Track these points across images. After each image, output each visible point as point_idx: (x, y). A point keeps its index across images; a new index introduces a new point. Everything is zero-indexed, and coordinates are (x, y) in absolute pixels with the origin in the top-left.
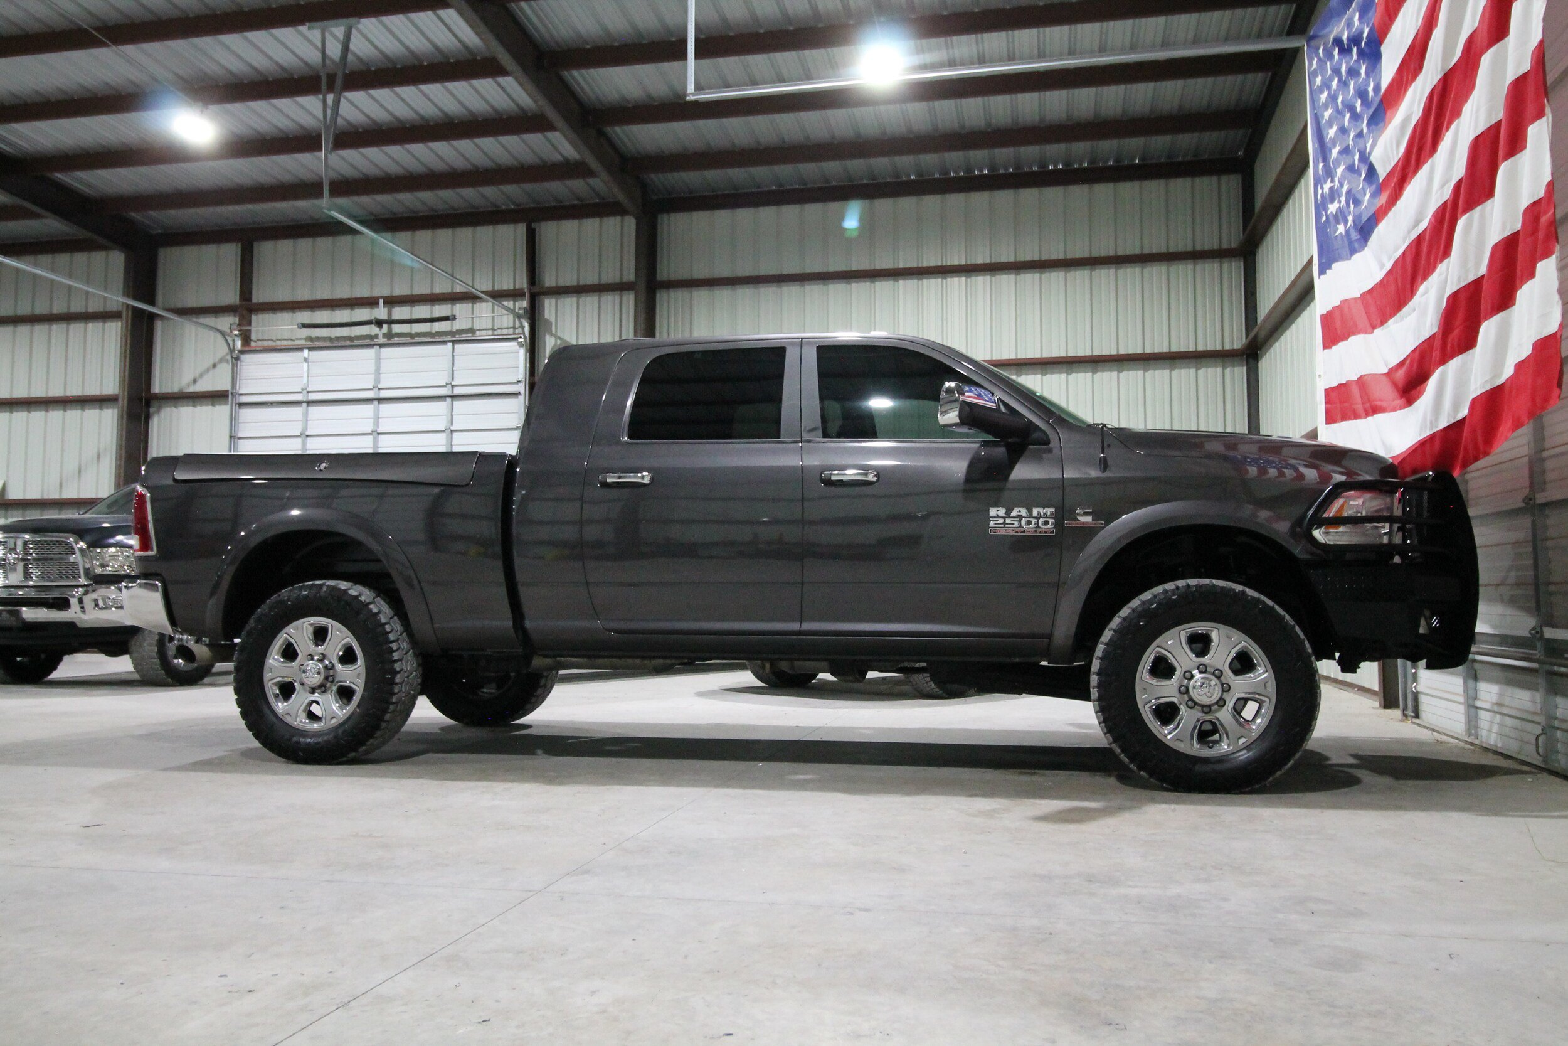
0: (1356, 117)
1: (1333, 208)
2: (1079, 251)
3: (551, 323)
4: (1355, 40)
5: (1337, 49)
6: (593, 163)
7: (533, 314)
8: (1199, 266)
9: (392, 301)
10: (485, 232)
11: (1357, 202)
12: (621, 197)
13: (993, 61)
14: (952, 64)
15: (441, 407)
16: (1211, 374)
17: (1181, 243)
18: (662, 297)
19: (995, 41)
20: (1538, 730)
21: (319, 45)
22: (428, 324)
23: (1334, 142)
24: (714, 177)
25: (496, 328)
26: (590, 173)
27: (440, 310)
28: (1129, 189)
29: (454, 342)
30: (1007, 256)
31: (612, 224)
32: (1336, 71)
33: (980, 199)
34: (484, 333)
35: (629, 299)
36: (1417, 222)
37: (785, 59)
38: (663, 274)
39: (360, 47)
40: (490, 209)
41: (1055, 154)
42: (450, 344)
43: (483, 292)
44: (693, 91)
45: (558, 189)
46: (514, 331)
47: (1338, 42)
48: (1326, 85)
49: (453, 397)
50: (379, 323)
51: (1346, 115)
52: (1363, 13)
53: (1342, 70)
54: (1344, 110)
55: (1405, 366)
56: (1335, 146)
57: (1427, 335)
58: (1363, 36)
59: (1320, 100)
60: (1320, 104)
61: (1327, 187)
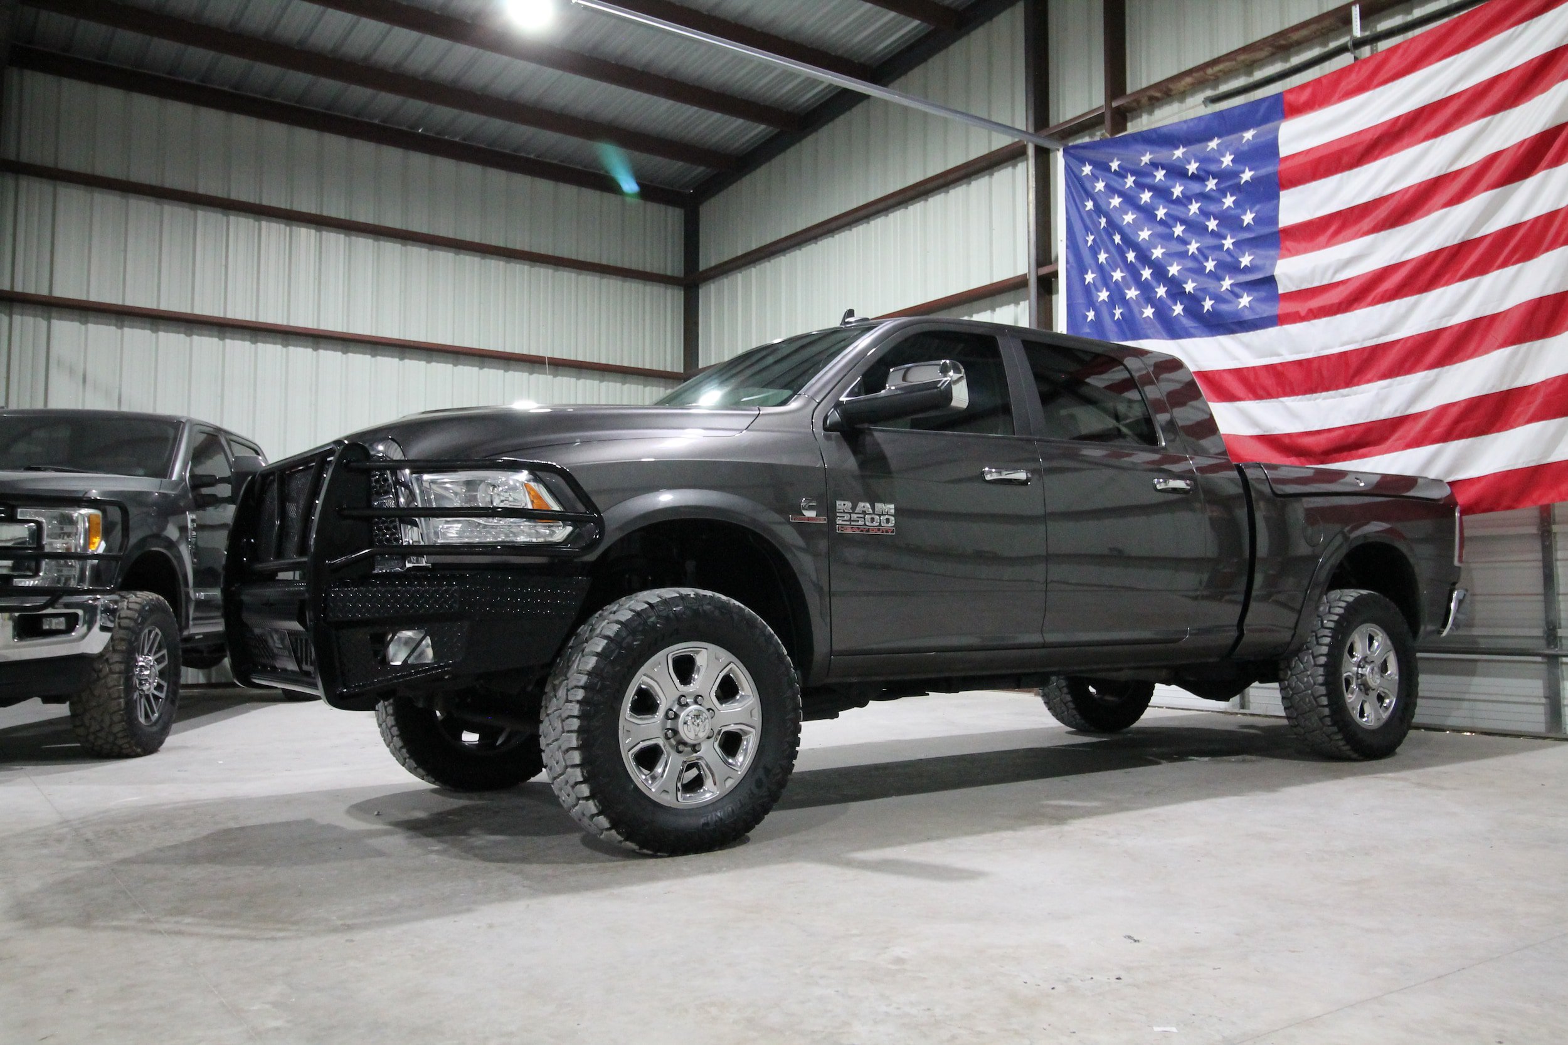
1: (1132, 294)
2: (544, 247)
4: (1221, 175)
5: (1163, 172)
8: (649, 288)
11: (1221, 300)
17: (635, 262)
23: (1150, 243)
28: (591, 196)
30: (472, 236)
36: (1382, 334)
48: (1122, 193)
51: (1175, 227)
52: (1241, 158)
53: (1172, 190)
54: (1170, 222)
55: (1326, 435)
56: (1155, 248)
57: (1382, 417)
58: (1242, 175)
59: (1110, 203)
60: (1111, 207)
61: (1118, 275)
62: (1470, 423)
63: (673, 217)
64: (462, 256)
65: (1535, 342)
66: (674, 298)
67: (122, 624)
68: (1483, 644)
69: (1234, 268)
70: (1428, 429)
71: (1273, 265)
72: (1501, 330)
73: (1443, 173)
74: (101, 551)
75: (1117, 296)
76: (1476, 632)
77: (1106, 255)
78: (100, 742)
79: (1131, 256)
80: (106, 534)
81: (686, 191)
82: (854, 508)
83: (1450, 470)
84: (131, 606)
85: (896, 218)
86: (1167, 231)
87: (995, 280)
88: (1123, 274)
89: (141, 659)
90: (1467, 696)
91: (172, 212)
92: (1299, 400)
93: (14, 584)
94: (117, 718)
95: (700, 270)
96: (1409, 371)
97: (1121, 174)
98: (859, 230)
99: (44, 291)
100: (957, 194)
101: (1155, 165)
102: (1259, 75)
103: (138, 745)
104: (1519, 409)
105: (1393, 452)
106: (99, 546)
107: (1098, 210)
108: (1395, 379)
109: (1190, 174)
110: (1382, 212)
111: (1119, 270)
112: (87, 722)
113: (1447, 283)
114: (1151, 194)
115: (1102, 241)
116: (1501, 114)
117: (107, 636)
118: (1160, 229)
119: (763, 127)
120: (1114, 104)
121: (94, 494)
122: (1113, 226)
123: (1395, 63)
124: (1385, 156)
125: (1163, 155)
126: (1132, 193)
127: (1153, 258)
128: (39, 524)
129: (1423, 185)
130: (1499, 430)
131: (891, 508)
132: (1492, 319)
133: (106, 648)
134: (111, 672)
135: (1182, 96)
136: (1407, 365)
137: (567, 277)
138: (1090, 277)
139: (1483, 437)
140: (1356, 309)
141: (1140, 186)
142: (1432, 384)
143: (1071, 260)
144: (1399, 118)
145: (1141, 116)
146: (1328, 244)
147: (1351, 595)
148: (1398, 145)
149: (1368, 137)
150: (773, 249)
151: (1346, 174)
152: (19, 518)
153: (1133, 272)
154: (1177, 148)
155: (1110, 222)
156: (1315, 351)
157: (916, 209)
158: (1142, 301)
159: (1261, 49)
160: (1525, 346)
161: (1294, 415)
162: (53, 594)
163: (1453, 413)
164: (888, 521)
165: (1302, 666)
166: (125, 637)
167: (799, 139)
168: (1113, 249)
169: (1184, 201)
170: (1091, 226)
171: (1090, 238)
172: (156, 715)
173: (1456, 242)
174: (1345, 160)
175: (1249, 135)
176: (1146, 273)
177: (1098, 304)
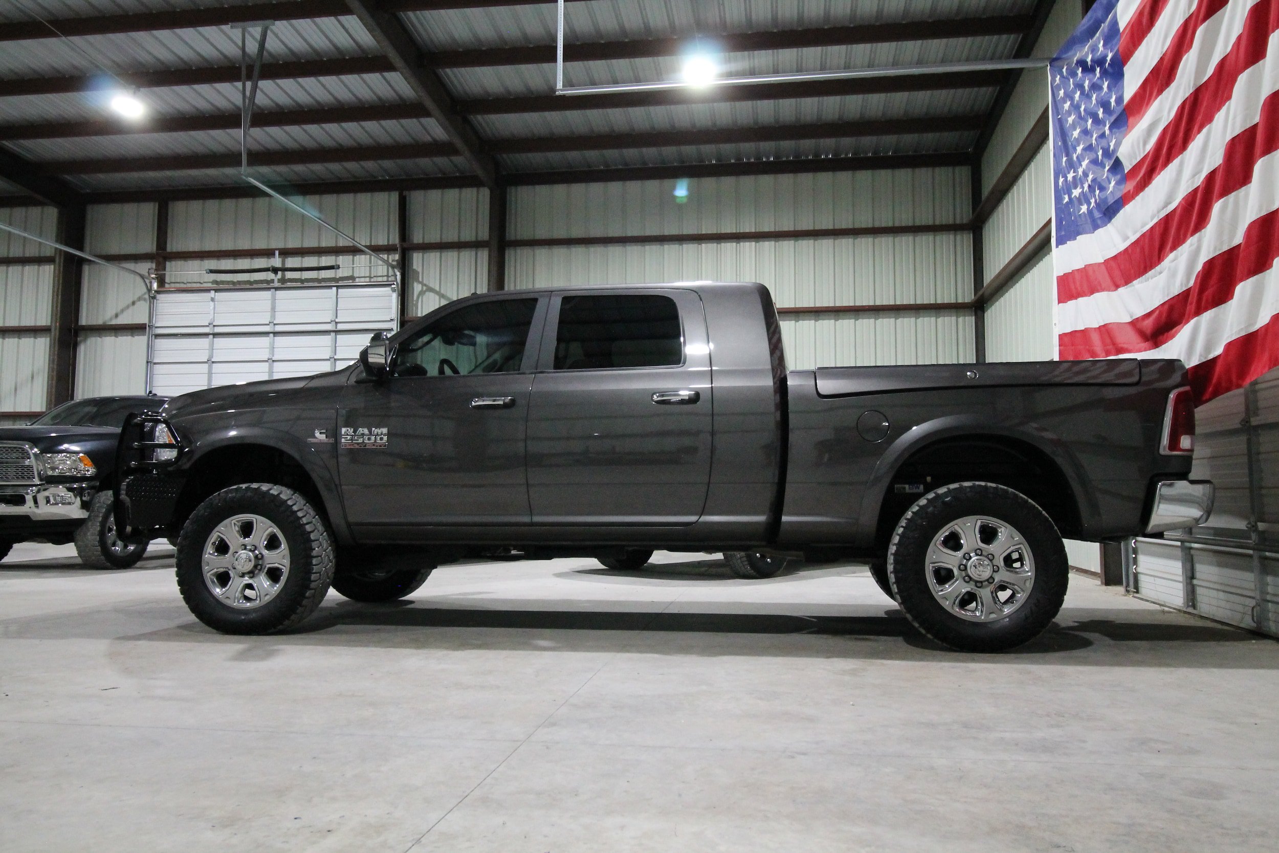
0: (1097, 121)
1: (1076, 192)
2: (845, 223)
3: (418, 273)
4: (1100, 62)
5: (1080, 69)
6: (458, 143)
7: (404, 266)
8: (939, 237)
9: (286, 253)
10: (364, 199)
11: (1102, 189)
12: (480, 173)
13: (784, 72)
14: (752, 73)
15: (327, 340)
16: (947, 322)
17: (925, 219)
18: (510, 254)
19: (788, 55)
20: (1252, 603)
21: (240, 44)
22: (316, 272)
23: (1078, 141)
24: (555, 157)
25: (372, 276)
26: (456, 152)
27: (326, 261)
28: (884, 175)
29: (338, 287)
30: (787, 226)
31: (469, 193)
32: (1080, 86)
33: (766, 180)
34: (362, 280)
35: (484, 255)
36: (1167, 204)
37: (621, 65)
38: (512, 233)
39: (272, 44)
40: (369, 179)
41: (827, 146)
42: (334, 289)
43: (366, 246)
44: (561, 88)
45: (426, 163)
46: (388, 279)
47: (1082, 63)
48: (1069, 96)
49: (337, 332)
50: (275, 270)
51: (1088, 120)
53: (1085, 85)
54: (1086, 117)
57: (1176, 293)
58: (1107, 58)
59: (1064, 108)
60: (1064, 111)
61: (1070, 176)
63: (963, 173)
66: (966, 240)
69: (1107, 153)
71: (1120, 146)
77: (1066, 159)
79: (1075, 156)
81: (972, 151)
82: (355, 432)
86: (1085, 125)
97: (1068, 78)
109: (1089, 67)
111: (1072, 171)
113: (1193, 139)
114: (1078, 92)
118: (1082, 125)
124: (1163, 10)
126: (1072, 95)
131: (385, 430)
141: (1074, 87)
142: (1198, 251)
151: (1149, 36)
154: (1088, 42)
160: (1232, 197)
161: (1139, 298)
169: (1090, 94)
174: (1144, 22)
177: (1064, 207)
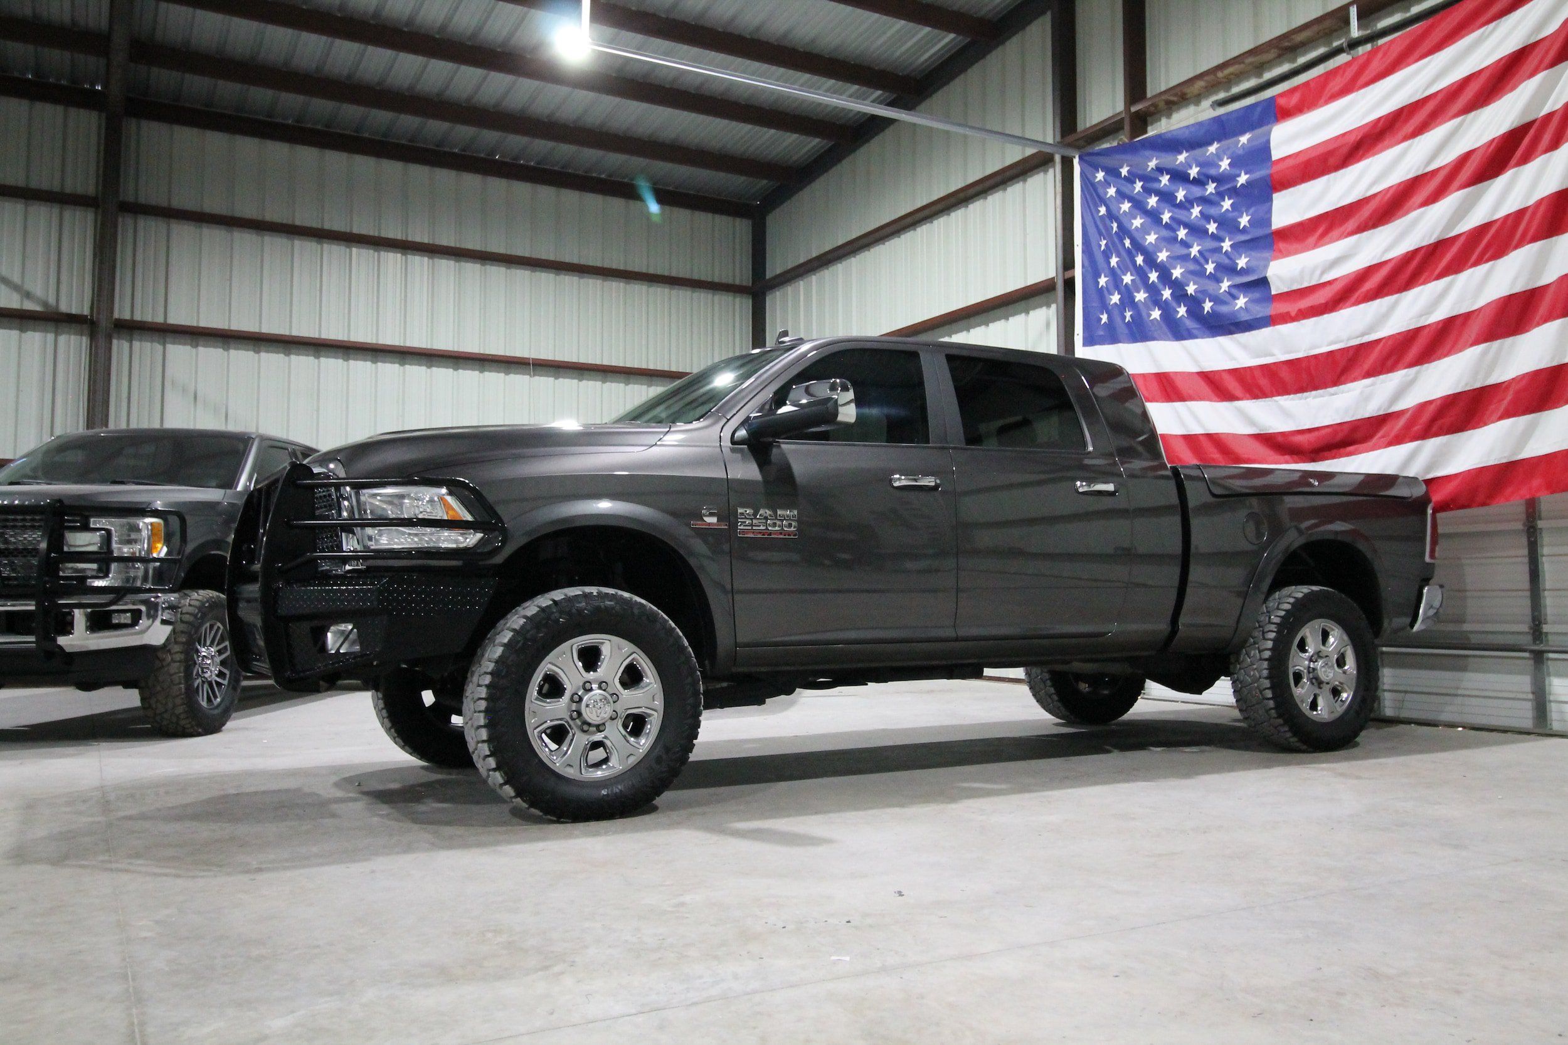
1: (1140, 296)
2: (615, 262)
5: (1167, 176)
8: (717, 298)
11: (1220, 302)
18: (126, 224)
23: (1157, 247)
35: (87, 219)
48: (1131, 198)
51: (1179, 230)
52: (1238, 162)
53: (1176, 194)
54: (1175, 226)
55: (1316, 434)
56: (1161, 251)
57: (1367, 415)
58: (1238, 179)
59: (1120, 208)
60: (1121, 212)
61: (1128, 279)
62: (1447, 420)
63: (742, 227)
64: (538, 274)
65: (1506, 339)
66: (743, 306)
67: (183, 619)
68: (1475, 639)
69: (1229, 269)
70: (1408, 426)
71: (1266, 267)
72: (1475, 328)
73: (1420, 173)
74: (162, 555)
75: (1128, 300)
76: (1467, 627)
77: (1117, 259)
78: (165, 723)
79: (1140, 260)
80: (168, 541)
81: (754, 203)
82: (756, 514)
83: (1430, 467)
84: (193, 603)
85: (940, 224)
86: (1172, 234)
87: (1029, 283)
88: (1133, 278)
89: (204, 650)
90: (1460, 692)
91: (274, 244)
92: (1292, 399)
93: (88, 584)
94: (178, 701)
95: (767, 277)
96: (1391, 369)
97: (1130, 180)
98: (907, 238)
99: (160, 319)
100: (995, 199)
101: (1160, 170)
102: (1268, 76)
103: (199, 725)
104: (1493, 407)
105: (1376, 450)
106: (161, 551)
107: (1111, 216)
108: (1377, 378)
109: (1191, 179)
110: (1366, 212)
111: (1129, 273)
112: (154, 706)
113: (1424, 283)
114: (1157, 198)
115: (1114, 244)
116: (1473, 113)
117: (168, 629)
118: (1165, 233)
119: (817, 140)
120: (1134, 109)
121: (159, 505)
122: (1124, 231)
123: (1376, 65)
124: (1368, 158)
125: (1167, 160)
126: (1140, 198)
127: (1159, 261)
128: (109, 532)
129: (1402, 187)
130: (1474, 428)
131: (793, 513)
132: (1467, 316)
133: (167, 640)
134: (173, 661)
135: (1197, 99)
136: (1389, 363)
137: (639, 289)
138: (1103, 281)
139: (1460, 434)
140: (1341, 309)
141: (1148, 191)
142: (1412, 382)
143: (1087, 264)
144: (1380, 118)
145: (1160, 120)
146: (1316, 246)
147: (1300, 591)
148: (1380, 146)
149: (1352, 139)
150: (829, 257)
151: (1333, 175)
152: (92, 526)
153: (1141, 274)
154: (1180, 153)
155: (1121, 226)
156: (1305, 351)
157: (957, 216)
158: (1150, 304)
159: (1267, 52)
160: (1496, 344)
161: (1286, 414)
162: (118, 593)
163: (1432, 409)
164: (790, 525)
165: (1249, 660)
166: (185, 630)
167: (853, 150)
168: (1124, 254)
169: (1187, 205)
170: (1104, 231)
171: (1103, 243)
172: (219, 700)
173: (1432, 240)
174: (1332, 161)
175: (1244, 139)
176: (1153, 276)
177: (1110, 308)
